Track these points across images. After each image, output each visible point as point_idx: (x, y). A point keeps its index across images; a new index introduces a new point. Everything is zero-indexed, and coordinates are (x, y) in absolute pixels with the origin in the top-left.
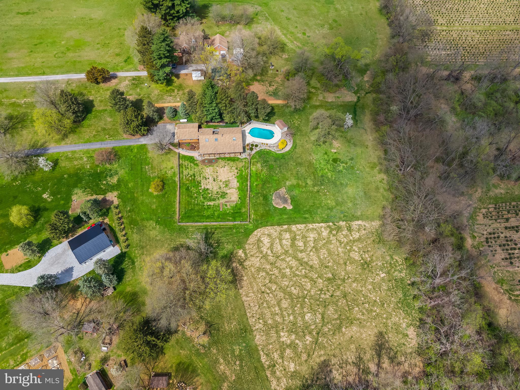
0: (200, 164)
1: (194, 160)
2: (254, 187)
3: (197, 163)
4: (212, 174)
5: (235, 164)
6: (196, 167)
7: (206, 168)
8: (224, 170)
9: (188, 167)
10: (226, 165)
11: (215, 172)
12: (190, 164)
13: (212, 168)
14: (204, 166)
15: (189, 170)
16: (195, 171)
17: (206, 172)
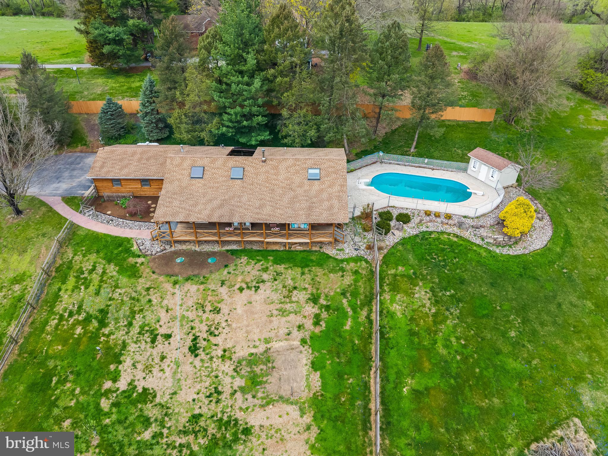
0: (146, 271)
1: (128, 251)
2: (406, 404)
3: (134, 266)
4: (191, 315)
5: (308, 277)
6: (124, 280)
7: (168, 286)
8: (254, 303)
9: (91, 279)
10: (263, 281)
11: (208, 308)
12: (104, 265)
13: (198, 290)
14: (162, 279)
15: (88, 290)
16: (114, 299)
17: (162, 307)
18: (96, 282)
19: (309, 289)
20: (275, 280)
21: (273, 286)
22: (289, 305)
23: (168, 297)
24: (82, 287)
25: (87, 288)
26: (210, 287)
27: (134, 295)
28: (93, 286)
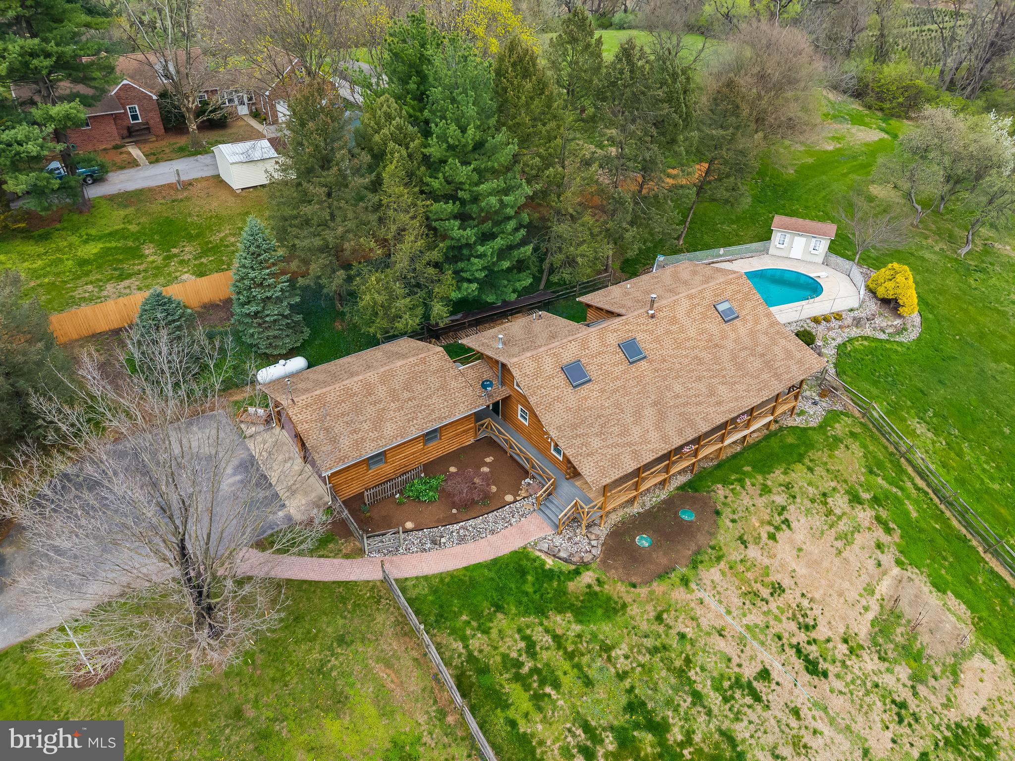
5: (820, 471)
8: (804, 547)
9: (547, 665)
10: (784, 508)
11: (765, 593)
12: (541, 624)
13: (723, 573)
14: (662, 589)
15: (565, 689)
16: (626, 673)
17: (709, 634)
18: (561, 664)
19: (838, 487)
20: (794, 497)
21: (800, 508)
22: (841, 523)
23: (699, 613)
24: (548, 690)
25: (556, 685)
26: (733, 558)
27: (649, 643)
28: (565, 673)
